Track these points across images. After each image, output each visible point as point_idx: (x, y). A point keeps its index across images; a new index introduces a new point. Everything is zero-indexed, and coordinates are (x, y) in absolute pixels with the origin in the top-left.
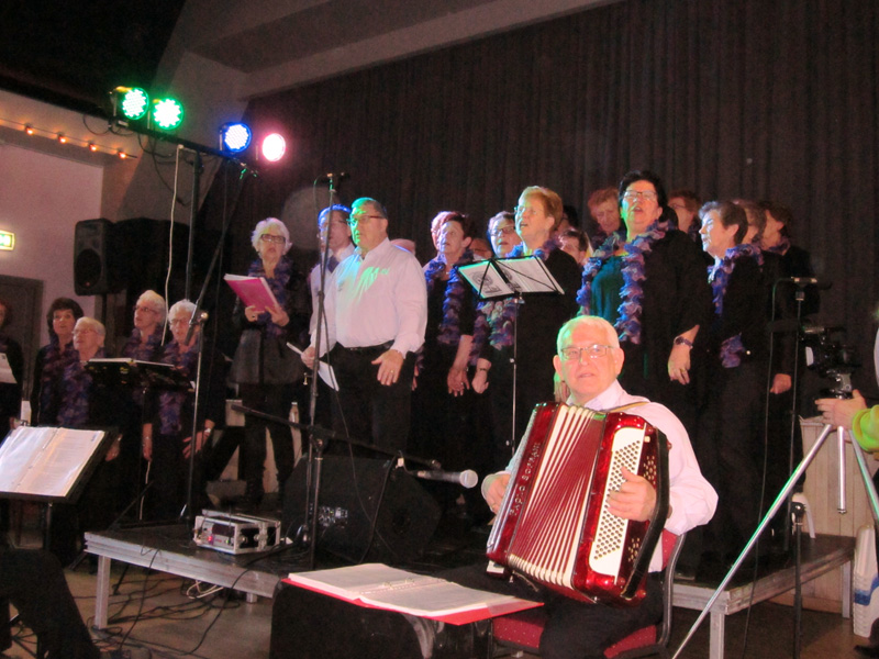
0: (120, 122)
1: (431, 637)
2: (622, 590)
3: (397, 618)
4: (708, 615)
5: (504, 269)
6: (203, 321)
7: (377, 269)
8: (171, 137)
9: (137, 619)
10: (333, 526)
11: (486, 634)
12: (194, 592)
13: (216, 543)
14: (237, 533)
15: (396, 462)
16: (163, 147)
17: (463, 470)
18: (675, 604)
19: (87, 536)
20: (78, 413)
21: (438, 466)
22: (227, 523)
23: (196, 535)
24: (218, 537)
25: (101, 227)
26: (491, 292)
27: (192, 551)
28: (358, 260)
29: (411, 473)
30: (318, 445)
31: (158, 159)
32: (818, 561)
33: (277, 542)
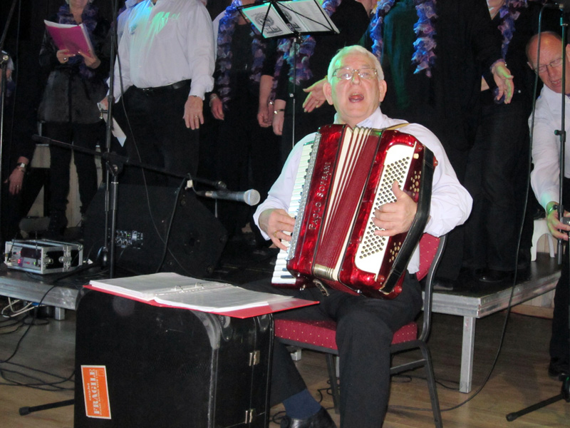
1: (219, 331)
2: (381, 286)
5: (284, 10)
7: (168, 14)
10: (130, 247)
11: (268, 330)
12: (8, 312)
13: (24, 265)
14: (43, 255)
15: (186, 184)
17: (246, 190)
18: (433, 310)
21: (224, 186)
22: (34, 247)
23: (6, 258)
24: (26, 259)
26: (273, 32)
27: (4, 272)
28: (150, 5)
29: (199, 193)
30: (114, 170)
33: (80, 264)
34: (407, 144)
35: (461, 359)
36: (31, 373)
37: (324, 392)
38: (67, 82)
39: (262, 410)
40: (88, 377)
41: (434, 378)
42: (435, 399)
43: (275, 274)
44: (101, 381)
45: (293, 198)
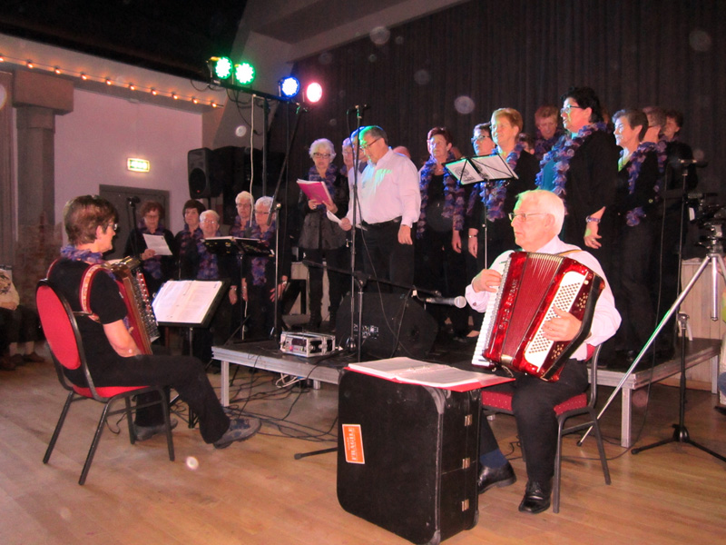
0: (215, 82)
1: (444, 401)
3: (420, 388)
4: (621, 390)
5: (477, 164)
6: (278, 209)
8: (248, 90)
9: (248, 400)
10: (369, 337)
11: (477, 400)
12: (281, 383)
13: (294, 350)
14: (308, 344)
15: (412, 293)
16: (243, 97)
17: (456, 297)
18: (598, 383)
19: (213, 349)
20: (212, 273)
21: (439, 294)
22: (301, 338)
23: (282, 346)
24: (296, 346)
25: (204, 153)
26: (468, 180)
27: (280, 356)
29: (422, 300)
30: (360, 284)
31: (239, 104)
32: (696, 355)
33: (333, 349)
34: (580, 272)
35: (621, 421)
36: (300, 428)
37: (515, 445)
38: (319, 220)
39: (475, 459)
40: (348, 433)
41: (601, 436)
42: (602, 451)
43: (474, 357)
44: (357, 436)
45: (489, 303)
